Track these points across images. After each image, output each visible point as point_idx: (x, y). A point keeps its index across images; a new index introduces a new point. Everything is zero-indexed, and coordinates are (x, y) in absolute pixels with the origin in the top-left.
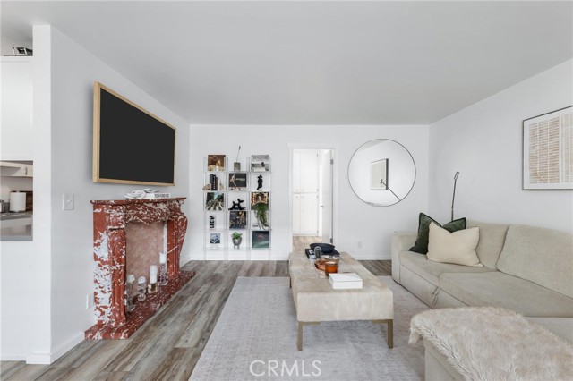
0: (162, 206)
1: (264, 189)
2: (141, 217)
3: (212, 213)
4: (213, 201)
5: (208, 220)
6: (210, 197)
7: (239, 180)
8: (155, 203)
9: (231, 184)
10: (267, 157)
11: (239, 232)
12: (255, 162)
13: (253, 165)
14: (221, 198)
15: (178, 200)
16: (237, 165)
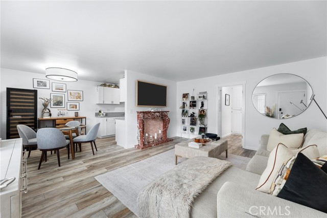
0: (158, 114)
1: (205, 108)
2: (149, 116)
3: (183, 118)
4: (184, 113)
5: (181, 121)
6: (183, 111)
7: (193, 104)
8: (155, 112)
9: (190, 106)
10: (206, 92)
11: (194, 127)
12: (201, 95)
13: (200, 97)
14: (187, 112)
15: (166, 112)
16: (193, 97)
